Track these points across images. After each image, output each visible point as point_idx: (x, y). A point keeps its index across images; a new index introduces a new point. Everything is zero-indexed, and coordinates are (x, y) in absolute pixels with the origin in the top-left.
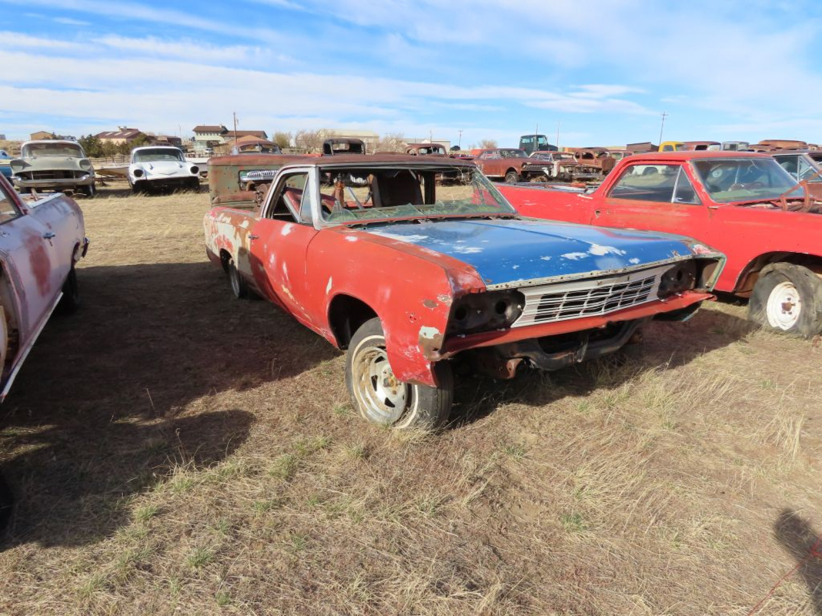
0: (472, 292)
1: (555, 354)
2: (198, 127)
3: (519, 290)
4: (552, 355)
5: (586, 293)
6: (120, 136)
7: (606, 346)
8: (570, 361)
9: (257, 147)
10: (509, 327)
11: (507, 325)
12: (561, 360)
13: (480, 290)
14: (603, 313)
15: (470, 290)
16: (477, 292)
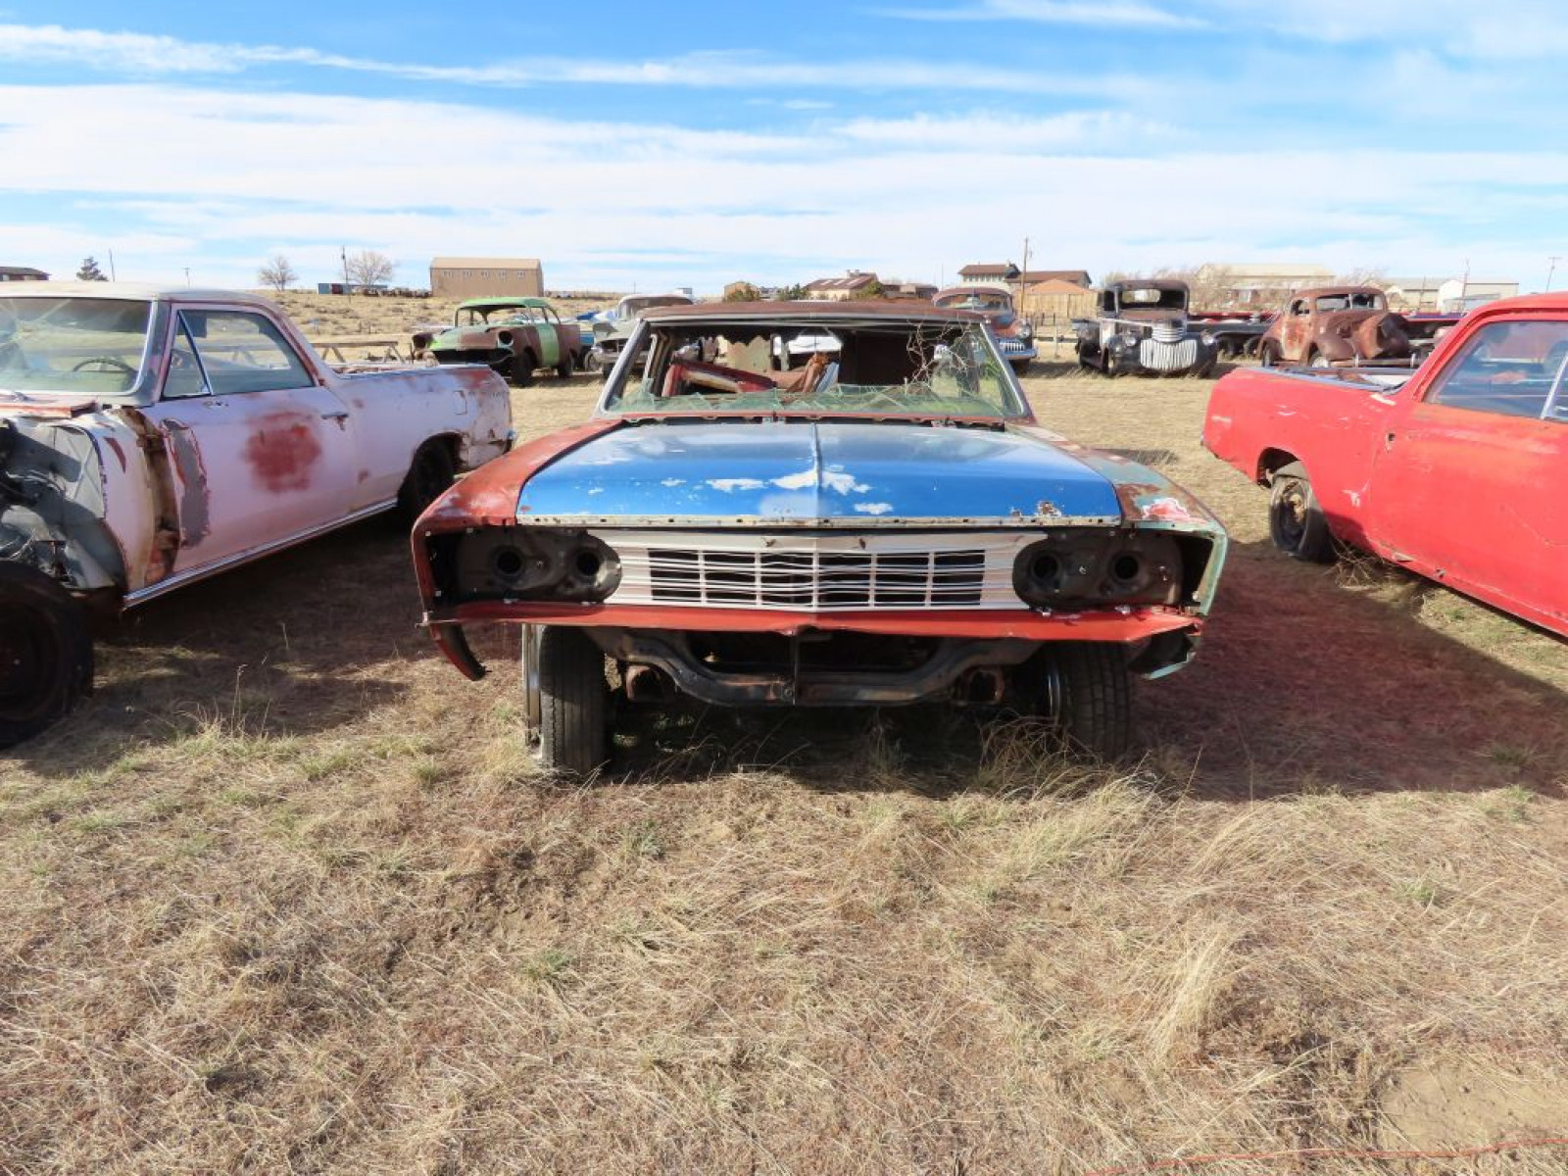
0: (492, 522)
1: (734, 675)
2: (969, 267)
3: (590, 532)
4: (722, 675)
5: (752, 560)
6: (842, 286)
7: (876, 686)
8: (772, 696)
9: (970, 299)
10: (600, 601)
11: (598, 596)
12: (742, 690)
13: (504, 521)
14: (814, 609)
15: (485, 519)
16: (500, 524)
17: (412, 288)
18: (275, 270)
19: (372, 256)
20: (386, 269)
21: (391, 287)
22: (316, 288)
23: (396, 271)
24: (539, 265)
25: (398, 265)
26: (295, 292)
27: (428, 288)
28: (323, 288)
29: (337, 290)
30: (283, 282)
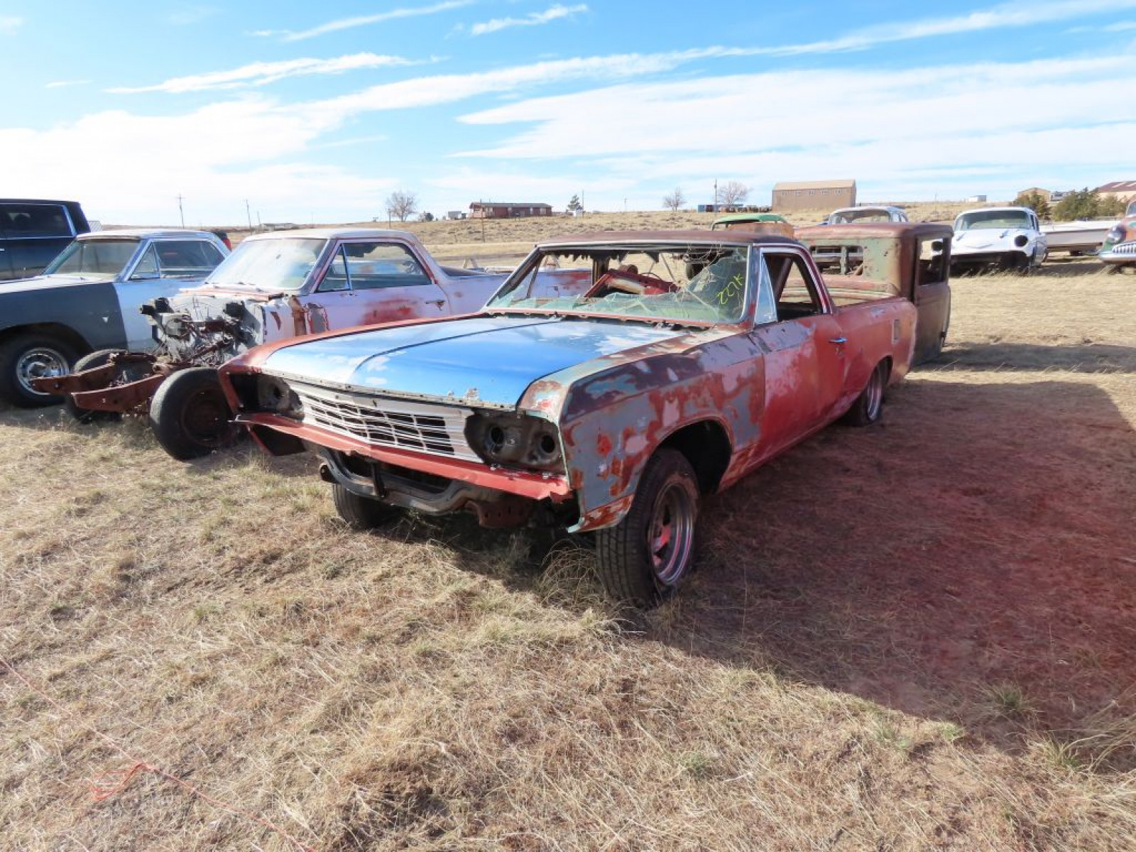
7: (420, 499)
17: (759, 206)
18: (673, 197)
19: (735, 184)
20: (744, 193)
21: (745, 205)
22: (696, 208)
23: (749, 194)
24: (854, 184)
25: (751, 190)
26: (686, 211)
27: (769, 204)
28: (701, 208)
29: (710, 209)
30: (677, 205)
